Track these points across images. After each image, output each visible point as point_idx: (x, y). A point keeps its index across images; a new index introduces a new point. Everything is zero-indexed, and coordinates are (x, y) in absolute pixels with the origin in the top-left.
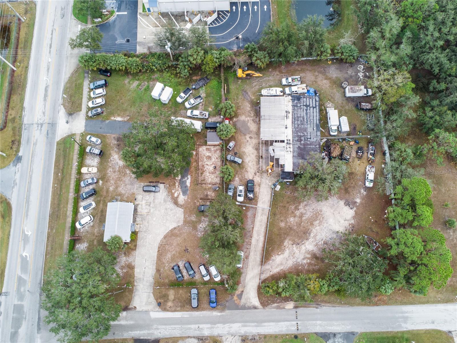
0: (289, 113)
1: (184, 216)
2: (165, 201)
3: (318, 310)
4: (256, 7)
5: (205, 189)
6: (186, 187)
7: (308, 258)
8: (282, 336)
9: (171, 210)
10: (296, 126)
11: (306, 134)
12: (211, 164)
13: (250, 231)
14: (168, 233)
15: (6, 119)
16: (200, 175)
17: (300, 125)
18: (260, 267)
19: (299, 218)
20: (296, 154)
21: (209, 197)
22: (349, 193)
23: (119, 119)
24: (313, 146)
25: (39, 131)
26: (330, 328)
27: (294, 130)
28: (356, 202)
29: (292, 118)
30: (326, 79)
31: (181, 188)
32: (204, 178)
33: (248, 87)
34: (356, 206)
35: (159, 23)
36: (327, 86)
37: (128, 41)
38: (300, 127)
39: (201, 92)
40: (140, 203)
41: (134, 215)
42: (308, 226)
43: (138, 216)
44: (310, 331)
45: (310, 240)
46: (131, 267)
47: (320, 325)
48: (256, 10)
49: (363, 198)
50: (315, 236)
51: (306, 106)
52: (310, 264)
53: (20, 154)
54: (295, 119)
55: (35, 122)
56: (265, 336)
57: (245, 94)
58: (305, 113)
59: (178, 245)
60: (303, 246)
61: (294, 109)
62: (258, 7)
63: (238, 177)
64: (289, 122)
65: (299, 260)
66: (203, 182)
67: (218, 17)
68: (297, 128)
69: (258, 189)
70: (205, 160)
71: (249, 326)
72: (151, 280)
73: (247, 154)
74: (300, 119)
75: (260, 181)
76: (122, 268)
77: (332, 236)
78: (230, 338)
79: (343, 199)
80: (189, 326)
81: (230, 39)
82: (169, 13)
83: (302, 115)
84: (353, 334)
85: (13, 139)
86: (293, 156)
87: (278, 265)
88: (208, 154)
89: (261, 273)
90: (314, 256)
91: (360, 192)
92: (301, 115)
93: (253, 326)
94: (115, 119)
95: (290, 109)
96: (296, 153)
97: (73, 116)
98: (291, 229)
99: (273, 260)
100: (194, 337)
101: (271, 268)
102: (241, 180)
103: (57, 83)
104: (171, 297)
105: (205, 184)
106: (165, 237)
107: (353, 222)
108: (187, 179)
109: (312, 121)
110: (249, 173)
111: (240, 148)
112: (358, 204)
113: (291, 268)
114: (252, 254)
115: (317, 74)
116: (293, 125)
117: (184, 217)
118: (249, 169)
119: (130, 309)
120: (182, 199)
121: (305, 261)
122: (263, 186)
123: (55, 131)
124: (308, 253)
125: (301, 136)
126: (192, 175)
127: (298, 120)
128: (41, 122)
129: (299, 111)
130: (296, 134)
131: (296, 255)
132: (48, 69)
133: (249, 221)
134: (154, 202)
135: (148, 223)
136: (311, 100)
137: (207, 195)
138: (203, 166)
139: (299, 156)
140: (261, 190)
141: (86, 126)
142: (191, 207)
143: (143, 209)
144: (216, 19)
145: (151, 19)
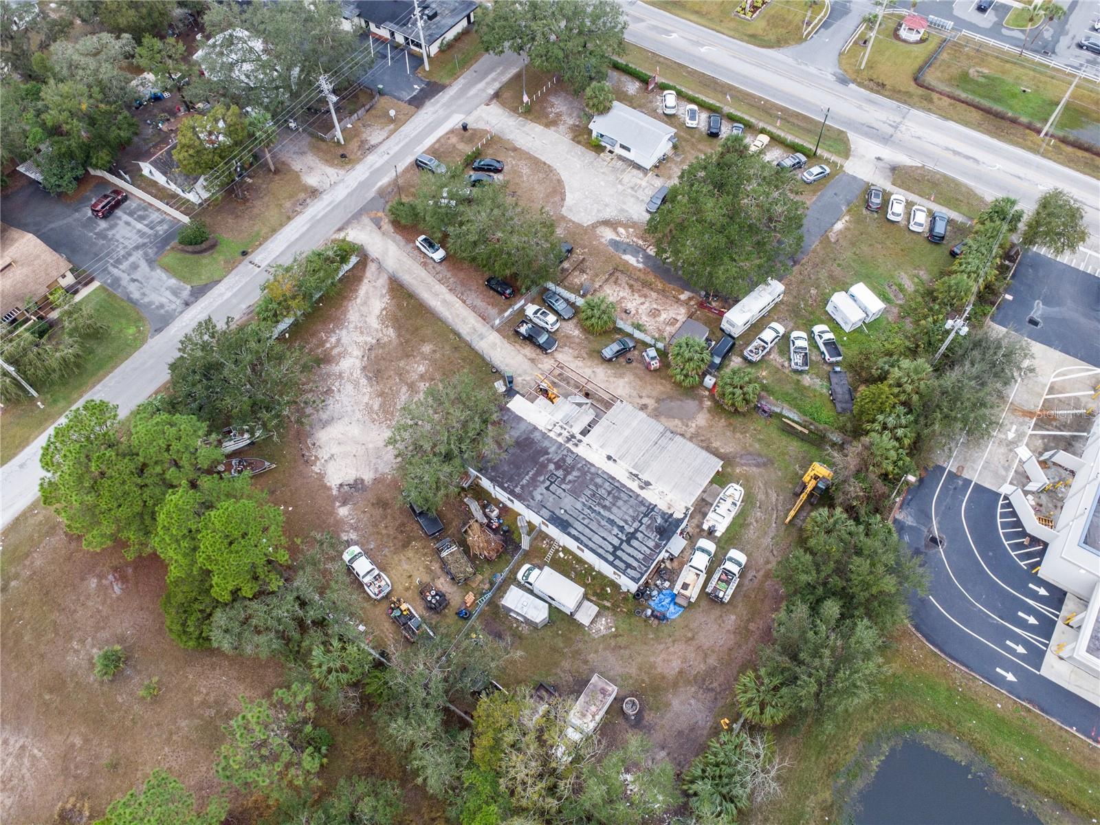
0: (642, 488)
1: (574, 222)
2: (623, 210)
3: (244, 306)
4: (1020, 649)
5: (597, 275)
6: (625, 252)
7: (332, 349)
8: (266, 239)
9: (599, 211)
10: (599, 481)
11: (563, 486)
12: (640, 311)
13: (462, 294)
14: (564, 188)
15: (933, 90)
16: (632, 282)
17: (594, 488)
18: (391, 271)
19: (413, 383)
20: (537, 436)
21: (576, 273)
22: (373, 504)
23: (839, 226)
24: (524, 482)
25: (885, 119)
26: (203, 305)
27: (593, 470)
28: (344, 503)
29: (625, 486)
30: (681, 672)
31: (628, 244)
32: (620, 285)
33: (773, 477)
34: (336, 498)
35: (1060, 400)
36: (659, 660)
37: (1033, 322)
38: (591, 487)
39: (818, 381)
40: (646, 178)
41: (632, 161)
42: (385, 384)
43: (625, 166)
44: (230, 276)
45: (359, 372)
46: (551, 123)
47: (221, 295)
48: (1008, 642)
49: (339, 523)
50: (356, 384)
51: (632, 536)
52: (322, 343)
53: (852, 86)
54: (617, 489)
55: (906, 121)
56: (289, 219)
57: (760, 460)
58: (617, 520)
59: (533, 189)
60: (360, 354)
61: (642, 503)
62: (1019, 656)
63: (578, 337)
64: (619, 472)
65: (344, 332)
66: (613, 279)
67: (1024, 534)
68: (592, 480)
69: (528, 354)
70: (655, 306)
71: (324, 209)
72: (510, 137)
73: (611, 379)
74: (610, 498)
75: (540, 366)
76: (559, 115)
77: (328, 413)
78: (334, 178)
79: (373, 484)
80: (401, 145)
81: (939, 523)
82: (1085, 434)
83: (614, 510)
84: (159, 330)
85: (888, 87)
86: (535, 428)
87: (368, 298)
88: (664, 316)
89: (380, 267)
90: (326, 359)
91: (356, 529)
92: (619, 508)
93: (319, 212)
94: (844, 221)
95: (649, 496)
96: (539, 438)
97: (888, 171)
98: (408, 356)
99: (383, 296)
100: (381, 143)
101: (374, 287)
102: (568, 337)
103: (979, 178)
104: (461, 146)
105: (607, 280)
106: (560, 181)
107: (316, 469)
108: (638, 261)
109: (586, 522)
110: (570, 359)
111: (636, 375)
112: (338, 504)
113: (345, 313)
114: (423, 273)
115: (712, 661)
116: (606, 477)
117: (570, 221)
118: (580, 364)
119: (491, 99)
120: (607, 234)
121: (333, 340)
122: (527, 365)
123: (871, 138)
124: (339, 354)
125: (567, 473)
126: (640, 270)
127: (609, 493)
128: (903, 128)
129: (631, 512)
130: (580, 465)
131: (358, 333)
132: (1019, 178)
133: (479, 303)
134: (633, 196)
135: (603, 173)
136: (640, 556)
137: (583, 271)
138: (645, 296)
139: (527, 439)
140: (520, 358)
141: (854, 178)
142: (582, 239)
143: (632, 176)
144: (1018, 523)
145: (1079, 390)
